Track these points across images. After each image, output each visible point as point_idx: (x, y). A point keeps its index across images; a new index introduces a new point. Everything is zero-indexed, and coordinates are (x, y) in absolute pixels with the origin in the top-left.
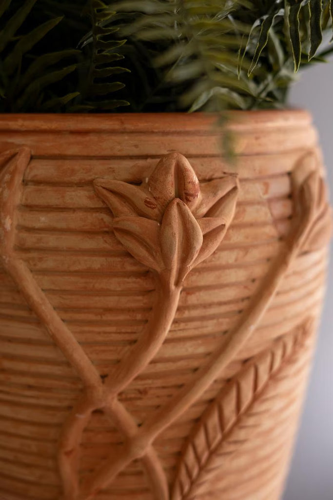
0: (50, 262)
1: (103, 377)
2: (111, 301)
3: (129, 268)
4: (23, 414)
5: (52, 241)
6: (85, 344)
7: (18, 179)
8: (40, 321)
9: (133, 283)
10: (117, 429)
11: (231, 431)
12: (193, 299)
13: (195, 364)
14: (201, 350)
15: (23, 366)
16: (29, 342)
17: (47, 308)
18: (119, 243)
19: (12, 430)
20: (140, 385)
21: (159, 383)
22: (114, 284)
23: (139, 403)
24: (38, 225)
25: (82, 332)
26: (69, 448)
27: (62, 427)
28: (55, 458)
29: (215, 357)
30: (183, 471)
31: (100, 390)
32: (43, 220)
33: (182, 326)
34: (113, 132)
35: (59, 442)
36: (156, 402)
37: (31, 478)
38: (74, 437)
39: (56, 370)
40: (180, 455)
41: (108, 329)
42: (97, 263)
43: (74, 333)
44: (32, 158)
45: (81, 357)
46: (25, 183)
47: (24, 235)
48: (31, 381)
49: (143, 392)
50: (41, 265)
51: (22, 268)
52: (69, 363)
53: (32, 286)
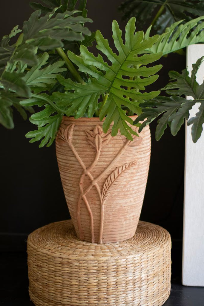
0: (77, 145)
1: (87, 168)
2: (87, 153)
3: (91, 147)
4: (73, 176)
5: (77, 141)
6: (83, 161)
7: (72, 130)
8: (75, 157)
9: (92, 150)
10: (90, 179)
11: (113, 182)
12: (103, 153)
13: (105, 167)
14: (106, 164)
15: (73, 166)
16: (74, 161)
17: (76, 154)
18: (88, 142)
19: (72, 179)
20: (94, 170)
21: (97, 170)
22: (88, 150)
23: (94, 174)
24: (75, 138)
25: (83, 159)
26: (81, 183)
27: (79, 178)
28: (79, 185)
29: (108, 166)
30: (103, 190)
31: (86, 170)
32: (76, 137)
33: (101, 158)
34: (89, 121)
35: (79, 182)
36: (97, 174)
37: (75, 190)
38: (82, 181)
39: (78, 166)
40: (103, 186)
41: (87, 158)
42: (85, 145)
43: (81, 159)
44: (75, 126)
45: (82, 164)
46: (73, 130)
47: (73, 140)
48: (74, 169)
49: (94, 172)
50: (76, 146)
51: (72, 146)
52: (80, 165)
53: (74, 150)
